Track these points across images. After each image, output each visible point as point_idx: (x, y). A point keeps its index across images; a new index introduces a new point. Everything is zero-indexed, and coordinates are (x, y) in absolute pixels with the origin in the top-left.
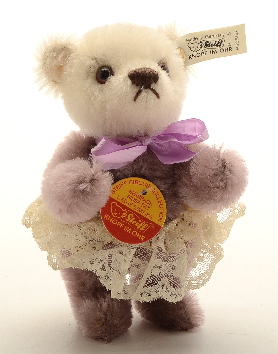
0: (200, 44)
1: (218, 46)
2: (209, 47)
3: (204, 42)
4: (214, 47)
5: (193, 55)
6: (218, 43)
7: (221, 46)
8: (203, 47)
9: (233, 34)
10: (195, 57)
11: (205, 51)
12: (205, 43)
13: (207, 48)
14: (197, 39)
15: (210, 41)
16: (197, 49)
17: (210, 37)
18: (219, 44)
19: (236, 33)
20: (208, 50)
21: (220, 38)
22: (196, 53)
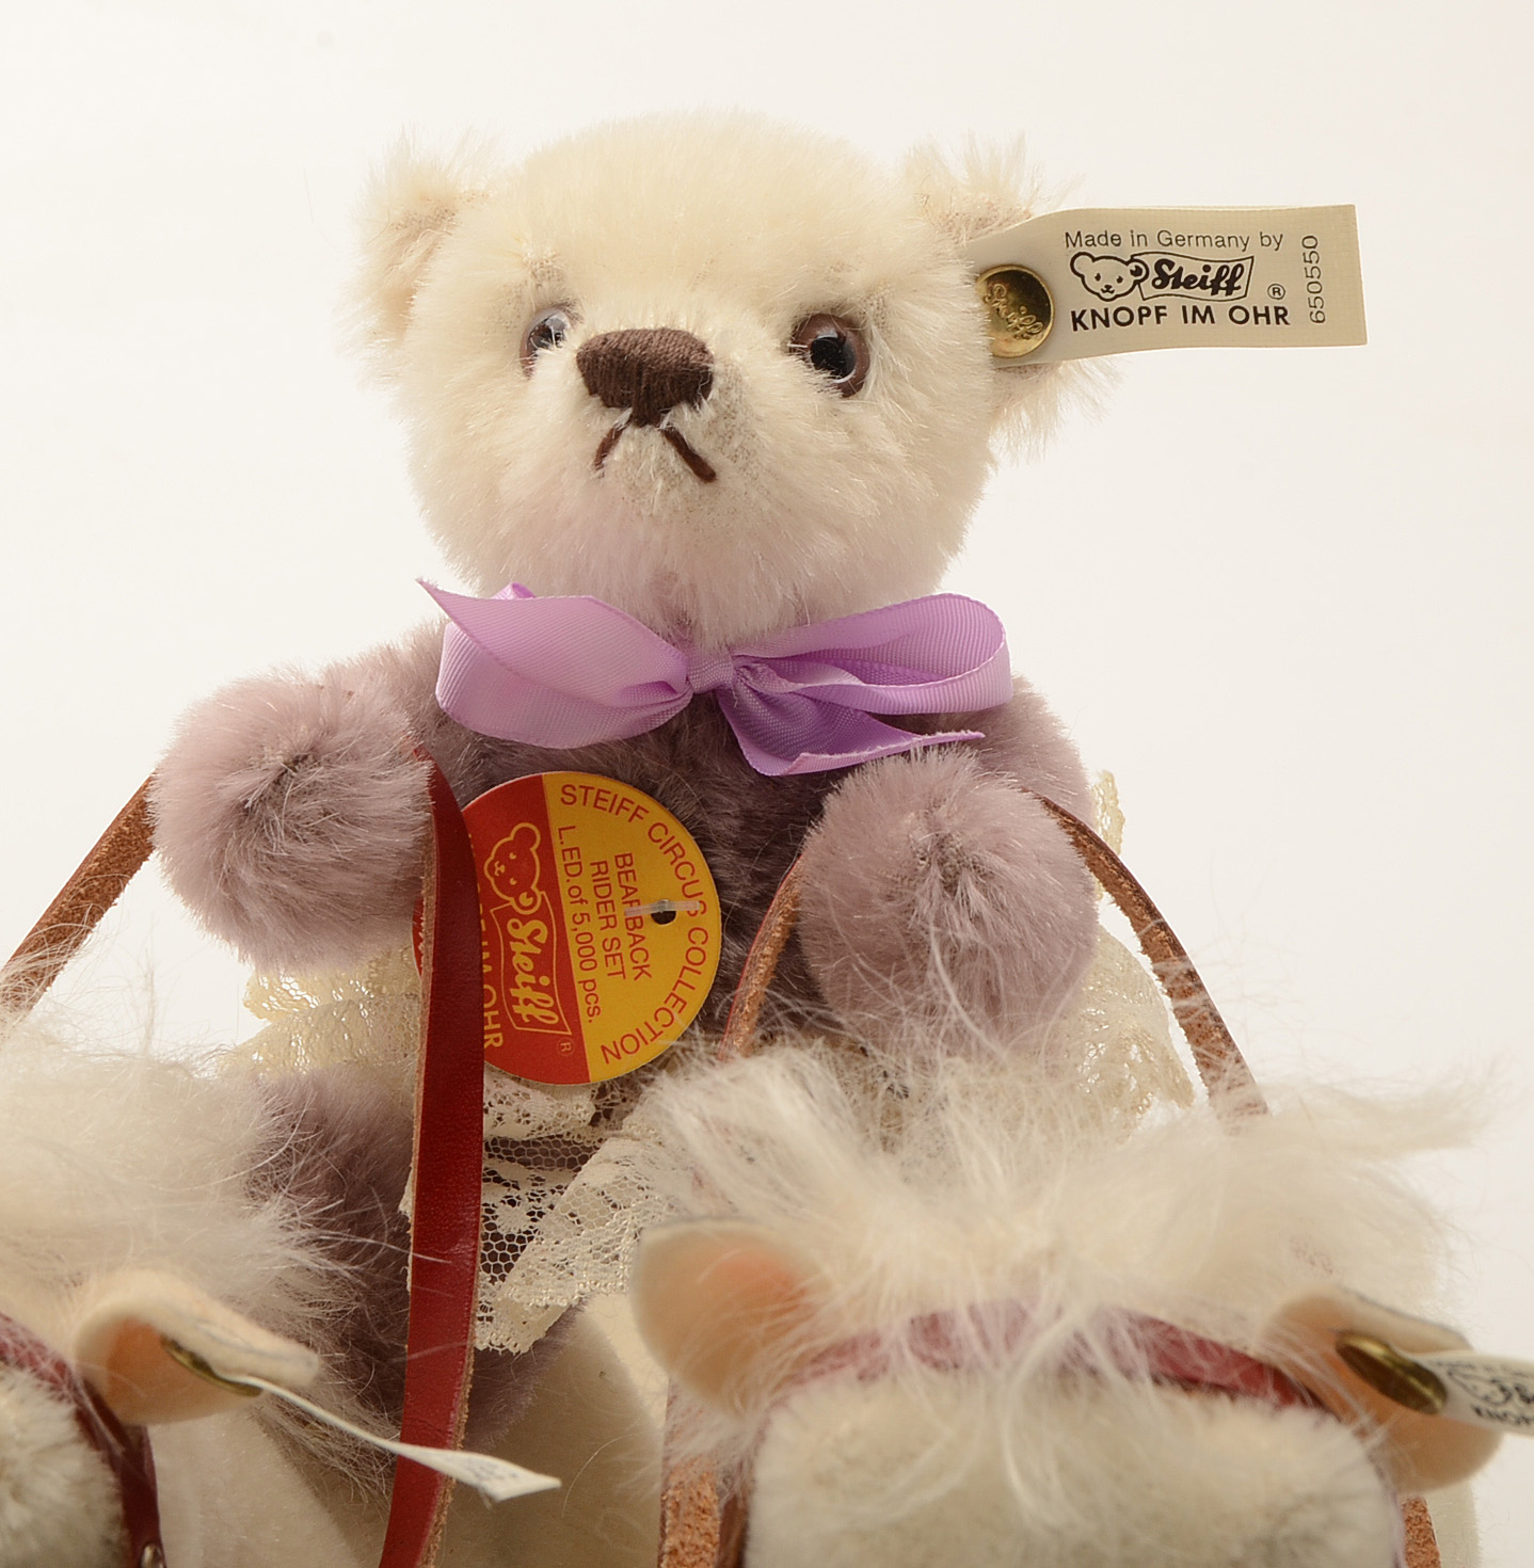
0: (1132, 266)
1: (1222, 293)
2: (1175, 286)
3: (1151, 261)
4: (1197, 292)
5: (1094, 314)
6: (1219, 277)
7: (1236, 294)
8: (1147, 285)
9: (1293, 247)
10: (1106, 323)
11: (1159, 302)
12: (1158, 265)
13: (1168, 289)
14: (1116, 240)
15: (1178, 263)
16: (1119, 289)
17: (1180, 240)
18: (1226, 280)
19: (1310, 245)
20: (1174, 301)
21: (1231, 254)
22: (1112, 306)
